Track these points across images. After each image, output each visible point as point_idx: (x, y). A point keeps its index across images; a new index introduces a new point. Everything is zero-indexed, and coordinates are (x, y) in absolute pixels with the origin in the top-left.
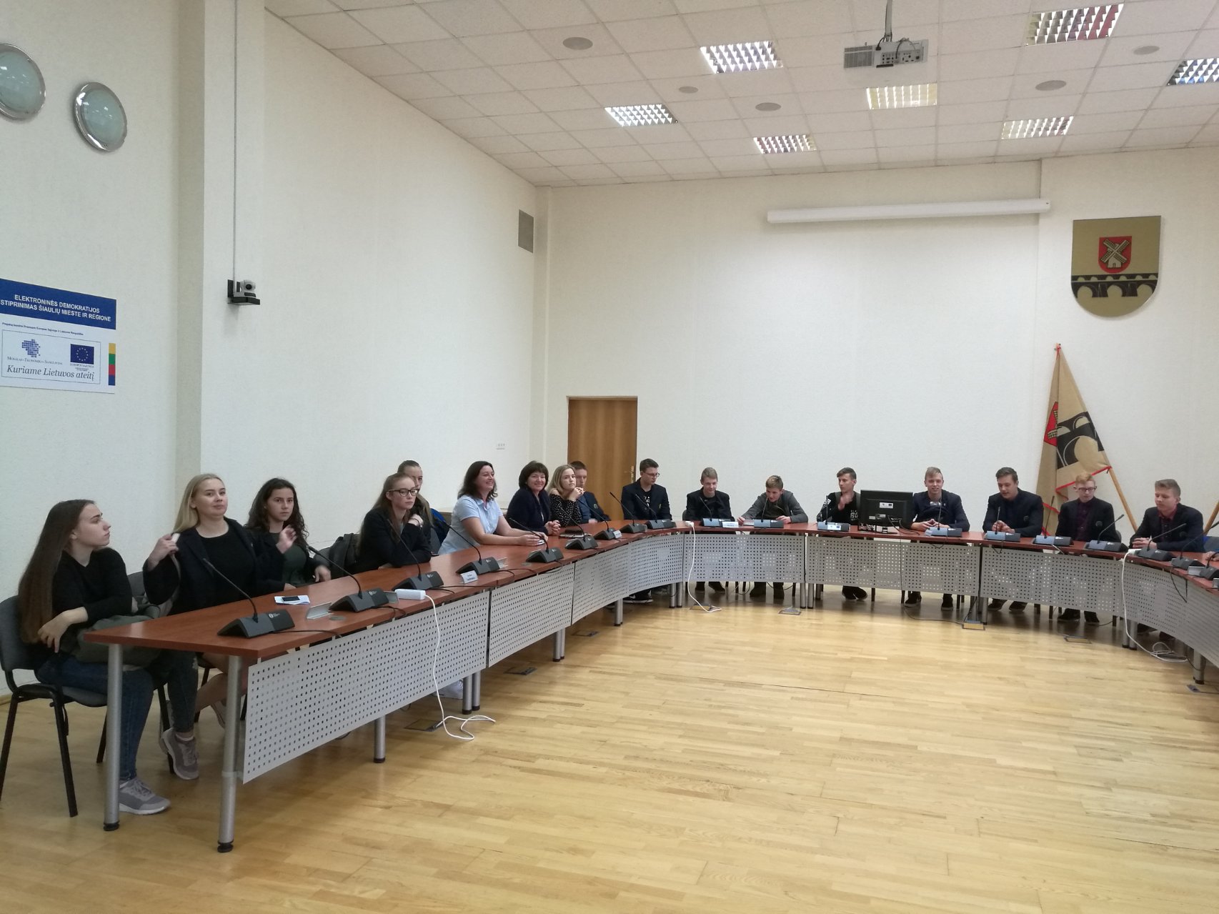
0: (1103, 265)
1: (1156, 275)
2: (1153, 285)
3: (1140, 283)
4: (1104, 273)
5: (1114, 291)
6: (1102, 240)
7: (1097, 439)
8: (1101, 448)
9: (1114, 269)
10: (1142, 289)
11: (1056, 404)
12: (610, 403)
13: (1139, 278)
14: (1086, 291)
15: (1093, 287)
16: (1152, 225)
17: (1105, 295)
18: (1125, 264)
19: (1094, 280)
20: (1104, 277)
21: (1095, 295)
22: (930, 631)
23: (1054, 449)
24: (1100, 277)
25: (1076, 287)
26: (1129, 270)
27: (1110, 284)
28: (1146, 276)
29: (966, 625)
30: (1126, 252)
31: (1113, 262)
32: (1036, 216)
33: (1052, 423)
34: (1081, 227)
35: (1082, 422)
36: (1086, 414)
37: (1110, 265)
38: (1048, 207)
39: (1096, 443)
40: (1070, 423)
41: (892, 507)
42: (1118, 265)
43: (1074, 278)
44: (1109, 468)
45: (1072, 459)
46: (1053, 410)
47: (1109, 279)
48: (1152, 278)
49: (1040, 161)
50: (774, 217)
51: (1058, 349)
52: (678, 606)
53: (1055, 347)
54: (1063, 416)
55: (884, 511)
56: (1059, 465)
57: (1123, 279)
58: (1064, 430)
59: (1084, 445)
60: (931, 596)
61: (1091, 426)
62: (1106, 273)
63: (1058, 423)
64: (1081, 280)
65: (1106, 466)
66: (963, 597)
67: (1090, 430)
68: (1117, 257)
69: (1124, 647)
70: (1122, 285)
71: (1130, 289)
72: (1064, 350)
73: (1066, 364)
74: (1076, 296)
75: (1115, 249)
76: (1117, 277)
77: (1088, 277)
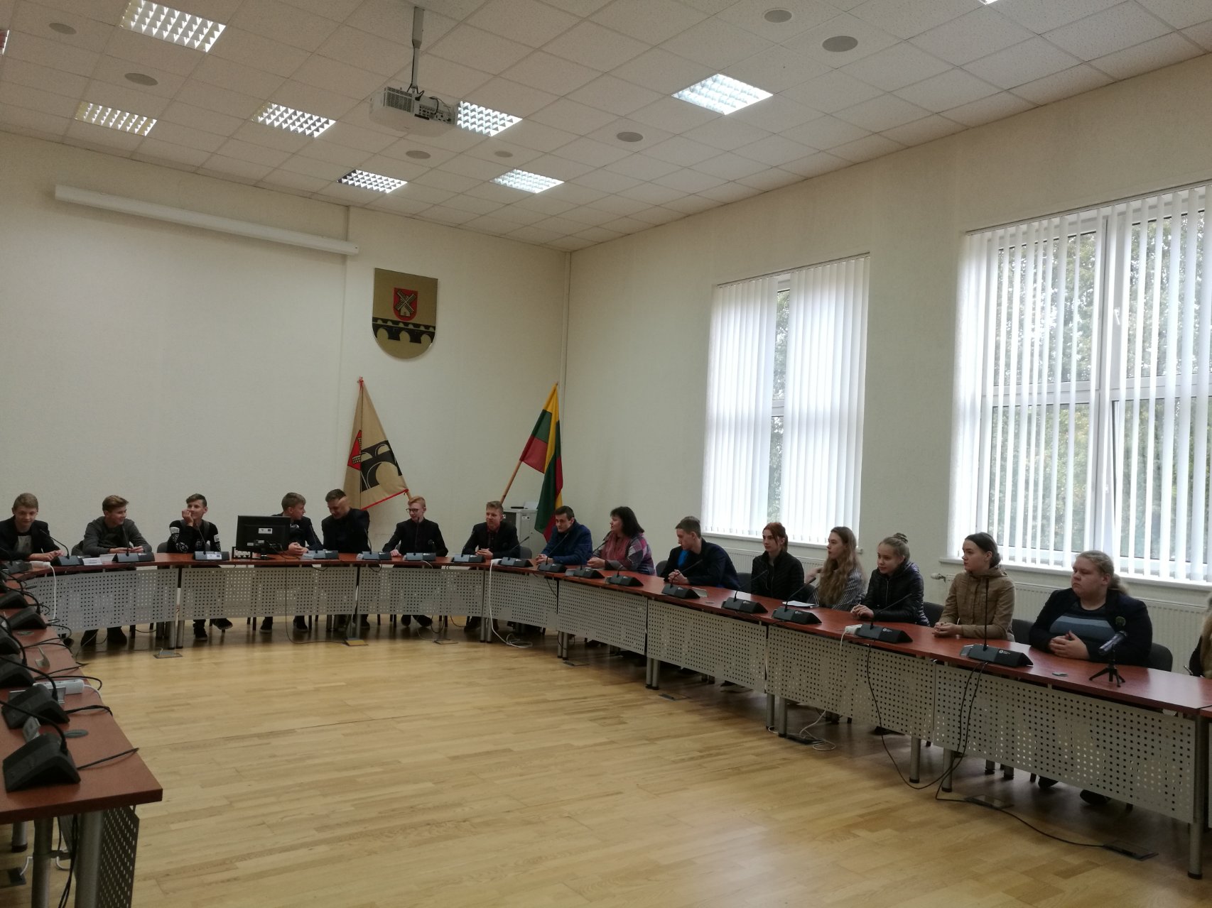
0: (397, 312)
1: (434, 328)
2: (432, 336)
3: (423, 333)
4: (396, 319)
5: (404, 336)
6: (397, 291)
7: (396, 465)
8: (400, 474)
9: (404, 317)
10: (425, 338)
11: (360, 431)
13: (422, 328)
14: (382, 332)
15: (389, 329)
16: (432, 284)
17: (398, 339)
18: (413, 314)
19: (390, 324)
20: (397, 323)
21: (390, 338)
23: (358, 473)
24: (393, 322)
25: (376, 328)
26: (415, 320)
27: (401, 329)
28: (427, 327)
30: (413, 304)
31: (404, 311)
32: (344, 257)
33: (356, 448)
34: (382, 277)
35: (384, 449)
36: (387, 443)
37: (402, 314)
38: (356, 251)
39: (396, 468)
40: (372, 450)
41: (271, 532)
42: (408, 314)
43: (375, 319)
44: (406, 491)
45: (374, 483)
47: (401, 325)
48: (431, 330)
49: (348, 207)
50: (62, 193)
51: (361, 382)
53: (358, 380)
54: (366, 444)
55: (264, 536)
56: (363, 488)
57: (411, 327)
58: (367, 457)
59: (385, 469)
60: (284, 620)
61: (391, 452)
62: (400, 320)
63: (362, 449)
64: (380, 322)
65: (404, 489)
67: (390, 457)
68: (407, 307)
69: (482, 642)
70: (409, 332)
71: (416, 337)
72: (366, 383)
73: (368, 399)
74: (376, 337)
75: (406, 301)
76: (407, 324)
77: (385, 321)
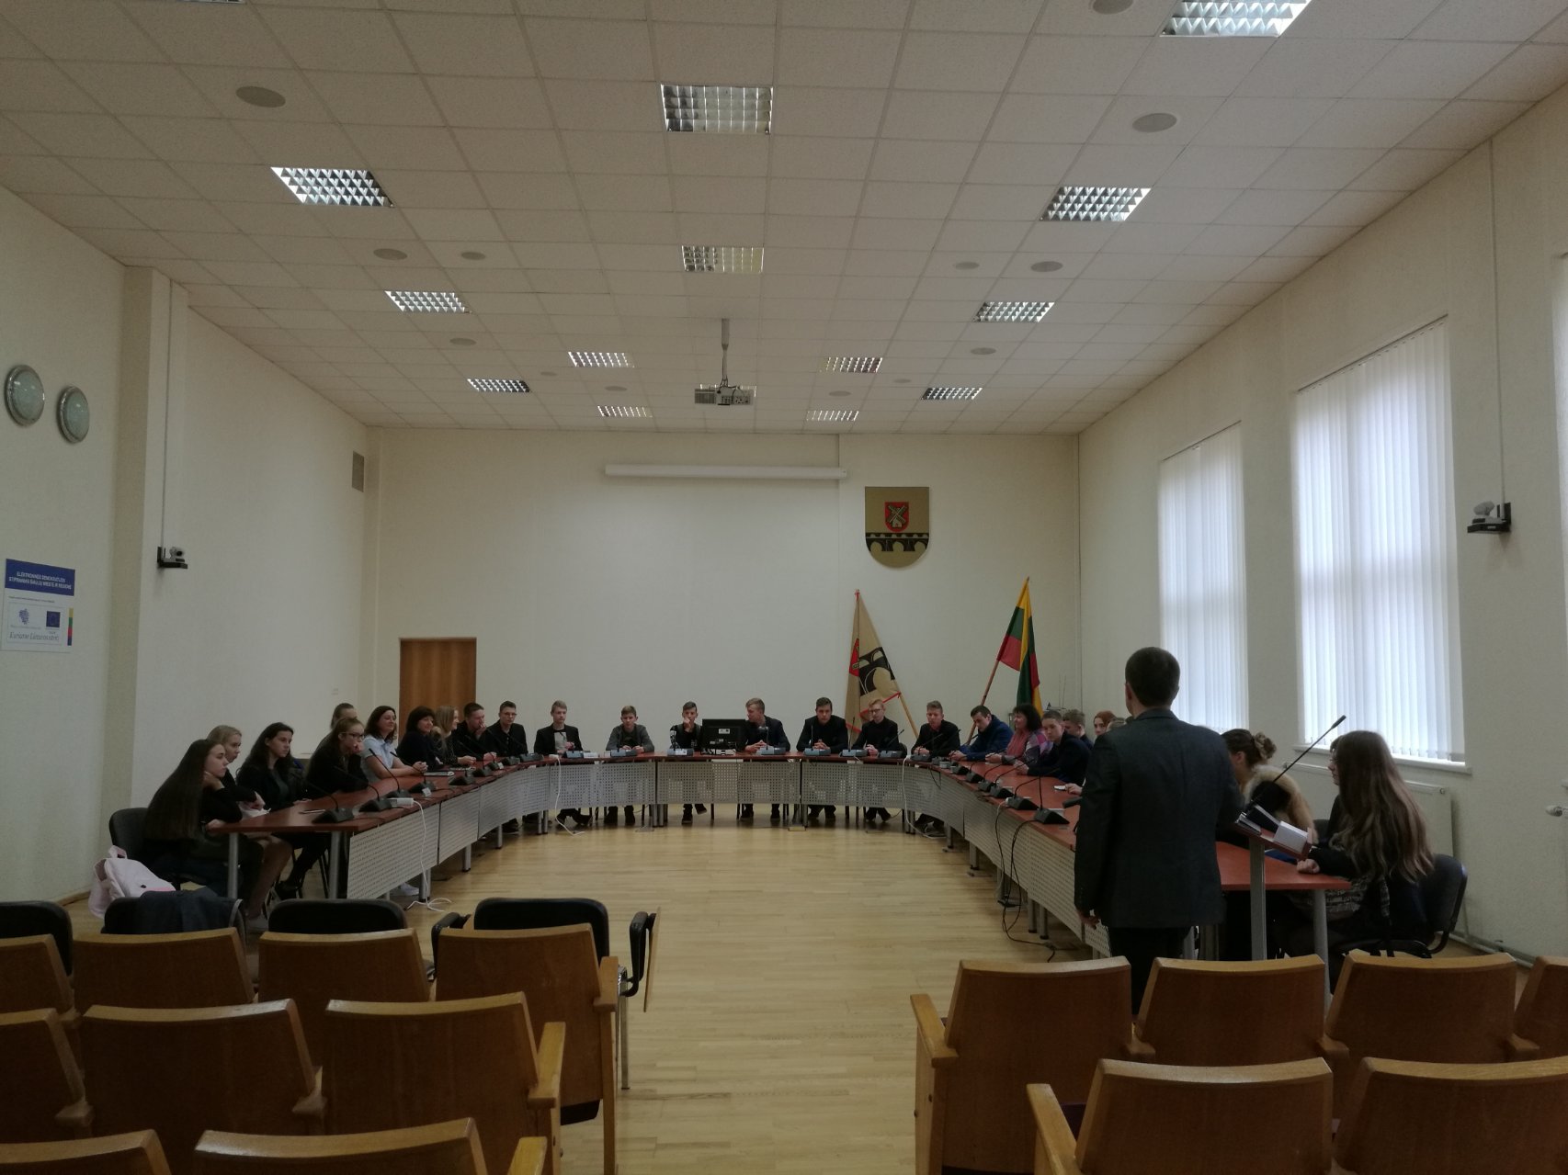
0: (889, 524)
1: (928, 534)
2: (926, 542)
3: (916, 540)
4: (889, 531)
5: (898, 546)
6: (887, 504)
7: (890, 670)
8: (893, 677)
9: (897, 528)
10: (919, 545)
11: (858, 640)
12: (446, 644)
13: (915, 537)
14: (876, 546)
15: (882, 542)
16: (923, 493)
17: (891, 549)
18: (905, 525)
19: (882, 537)
20: (889, 535)
21: (884, 549)
22: (762, 837)
23: (857, 679)
24: (886, 535)
25: (869, 542)
26: (907, 530)
27: (895, 540)
28: (920, 535)
29: (791, 828)
30: (905, 514)
31: (896, 523)
32: (837, 481)
33: (855, 657)
34: (871, 493)
35: (878, 655)
36: (881, 649)
37: (894, 526)
38: (845, 475)
39: (889, 673)
40: (869, 657)
41: (729, 732)
43: (867, 535)
44: (899, 694)
45: (871, 687)
46: (855, 647)
47: (894, 536)
48: (925, 537)
49: (838, 435)
50: (610, 470)
51: (858, 594)
52: (544, 833)
53: (855, 591)
54: (863, 652)
55: (723, 736)
56: (862, 693)
57: (904, 537)
58: (865, 663)
59: (880, 673)
60: (762, 810)
61: (884, 658)
62: (891, 532)
63: (860, 656)
64: (873, 536)
65: (897, 692)
66: (788, 805)
67: (884, 662)
68: (898, 519)
69: (907, 833)
70: (904, 542)
71: (909, 545)
72: (863, 595)
73: (864, 606)
74: (870, 549)
75: (897, 512)
76: (899, 535)
77: (878, 534)
